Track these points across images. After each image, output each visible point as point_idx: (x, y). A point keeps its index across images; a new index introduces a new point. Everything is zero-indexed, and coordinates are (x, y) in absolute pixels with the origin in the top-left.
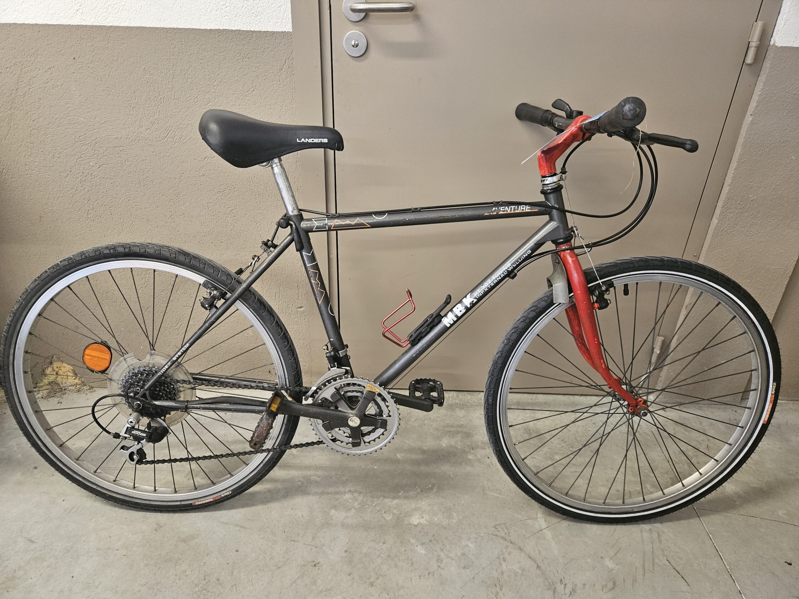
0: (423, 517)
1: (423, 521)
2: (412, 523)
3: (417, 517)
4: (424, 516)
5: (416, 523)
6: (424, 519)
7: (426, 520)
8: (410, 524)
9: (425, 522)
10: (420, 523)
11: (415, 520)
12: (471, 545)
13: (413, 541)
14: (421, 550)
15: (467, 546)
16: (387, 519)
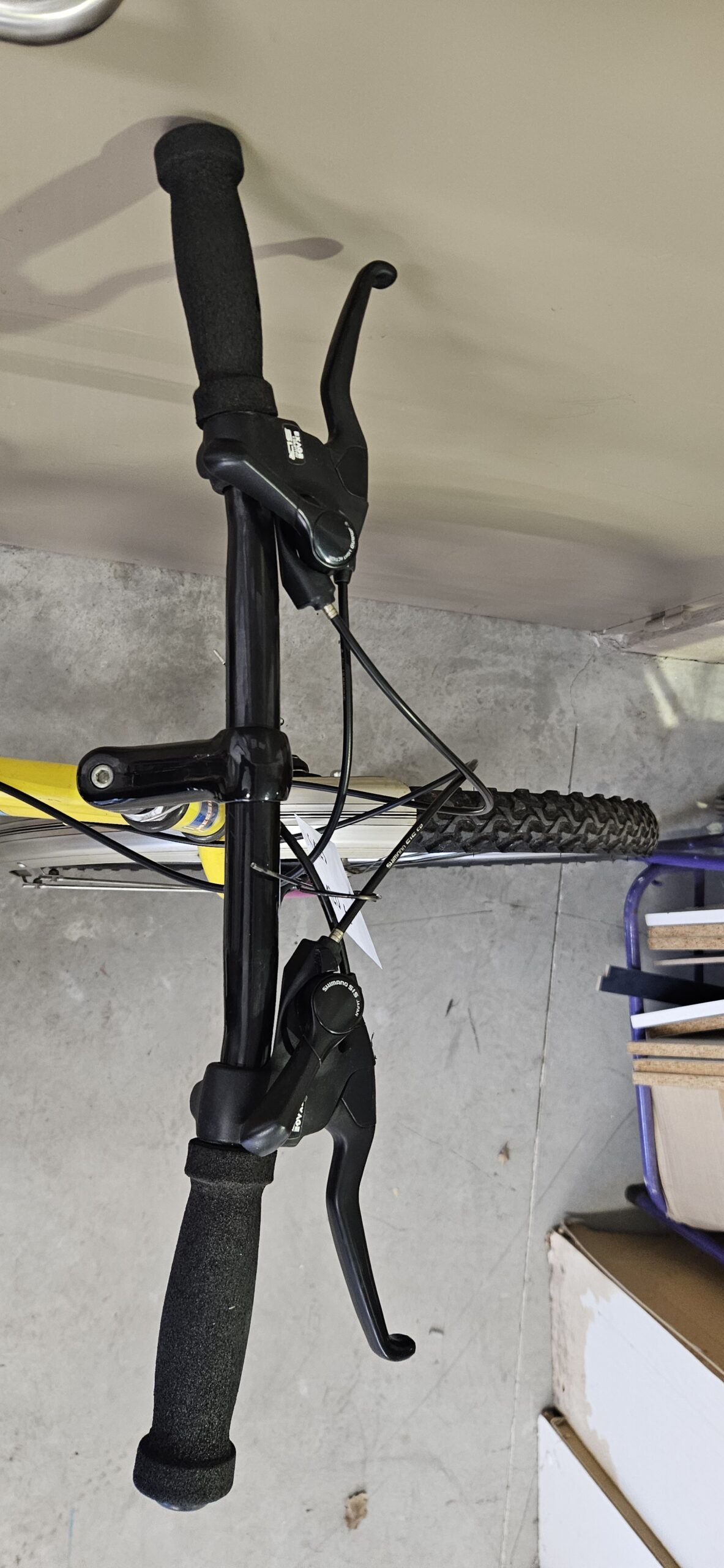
0: (90, 926)
1: (89, 934)
2: (66, 934)
3: (79, 924)
4: (93, 922)
5: (75, 938)
6: (92, 930)
7: (96, 934)
8: (64, 941)
9: (92, 936)
10: (82, 938)
11: (75, 931)
12: (167, 984)
13: (64, 975)
14: (78, 995)
15: (160, 984)
16: (21, 928)
